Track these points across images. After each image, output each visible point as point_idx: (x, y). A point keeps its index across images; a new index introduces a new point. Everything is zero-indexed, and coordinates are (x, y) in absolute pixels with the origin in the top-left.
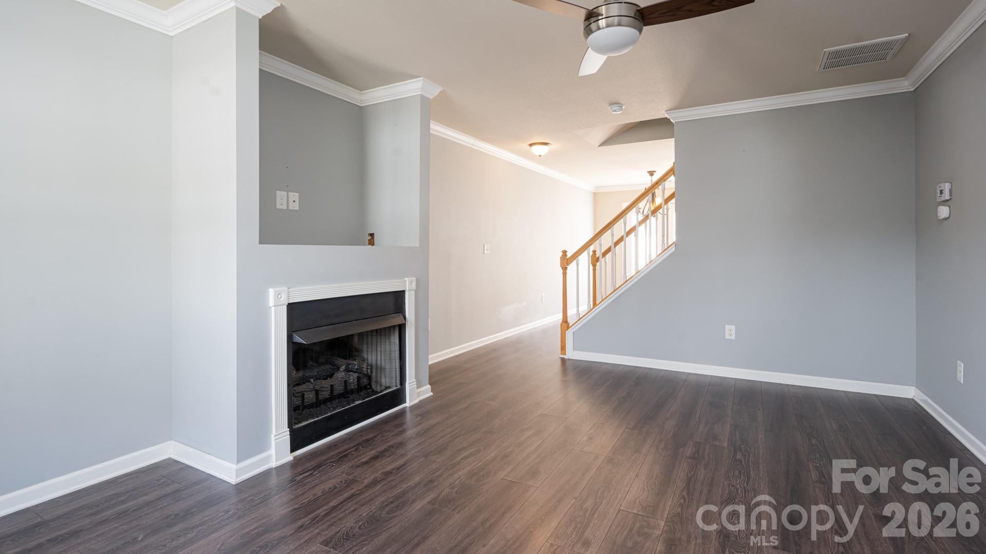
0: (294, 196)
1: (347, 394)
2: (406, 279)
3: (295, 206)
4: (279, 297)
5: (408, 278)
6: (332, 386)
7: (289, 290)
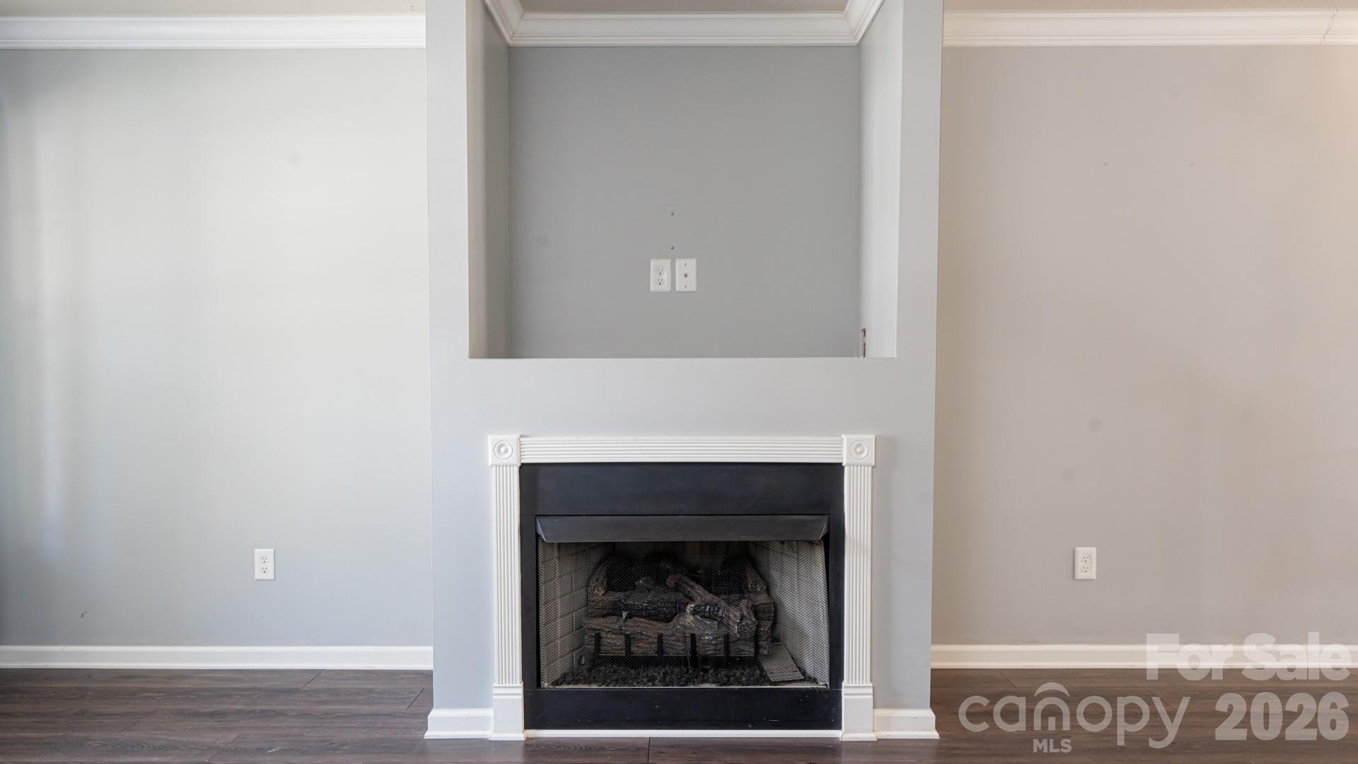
0: (687, 266)
1: (696, 662)
2: (844, 436)
3: (690, 284)
4: (503, 450)
5: (845, 434)
6: (660, 637)
7: (522, 439)
